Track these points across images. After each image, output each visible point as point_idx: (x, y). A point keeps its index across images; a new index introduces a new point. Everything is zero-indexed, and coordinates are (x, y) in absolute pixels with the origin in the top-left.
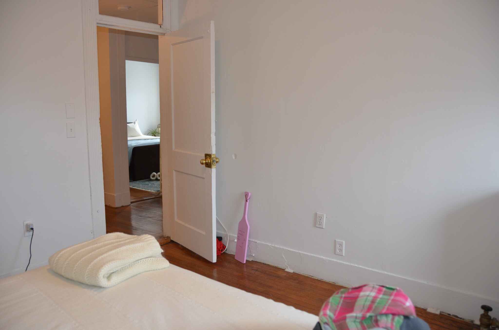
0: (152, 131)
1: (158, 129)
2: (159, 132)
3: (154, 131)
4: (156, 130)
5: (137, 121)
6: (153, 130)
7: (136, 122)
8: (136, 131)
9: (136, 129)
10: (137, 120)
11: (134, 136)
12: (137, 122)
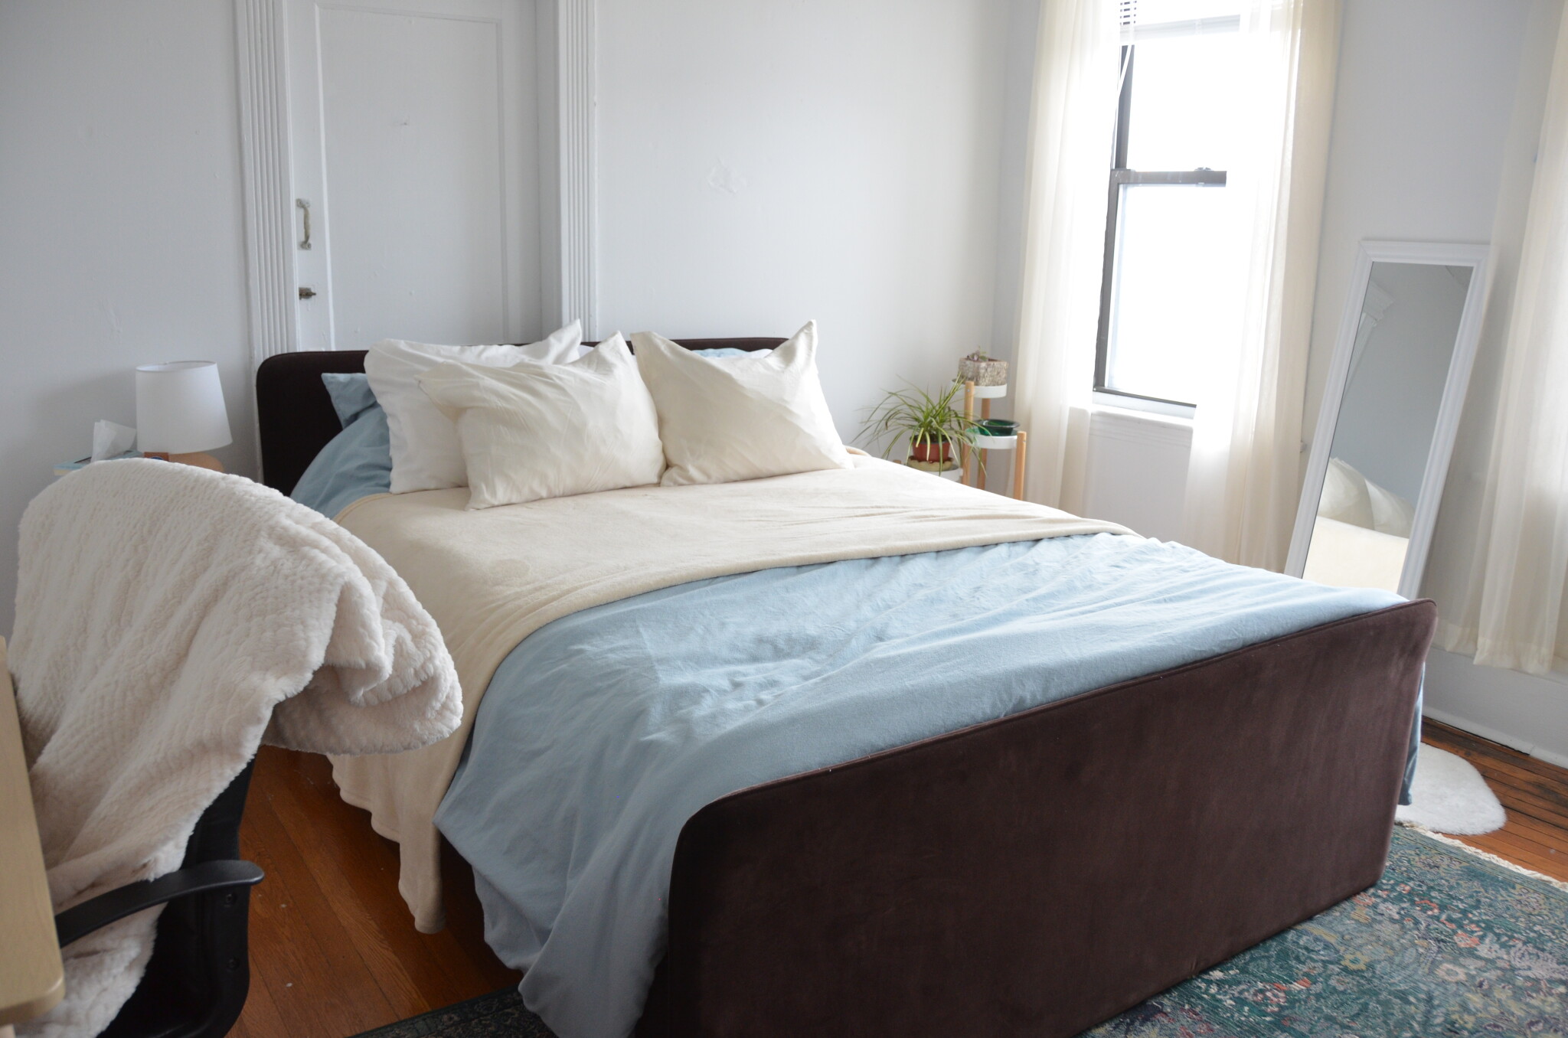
0: (924, 401)
1: (960, 393)
2: (966, 415)
3: (936, 401)
4: (946, 399)
5: (810, 337)
6: (928, 400)
7: (801, 345)
8: (797, 431)
9: (794, 408)
10: (810, 324)
11: (775, 469)
12: (810, 348)
